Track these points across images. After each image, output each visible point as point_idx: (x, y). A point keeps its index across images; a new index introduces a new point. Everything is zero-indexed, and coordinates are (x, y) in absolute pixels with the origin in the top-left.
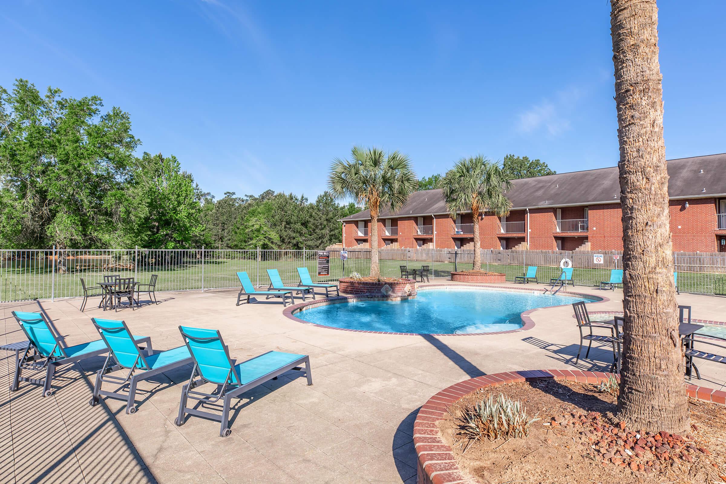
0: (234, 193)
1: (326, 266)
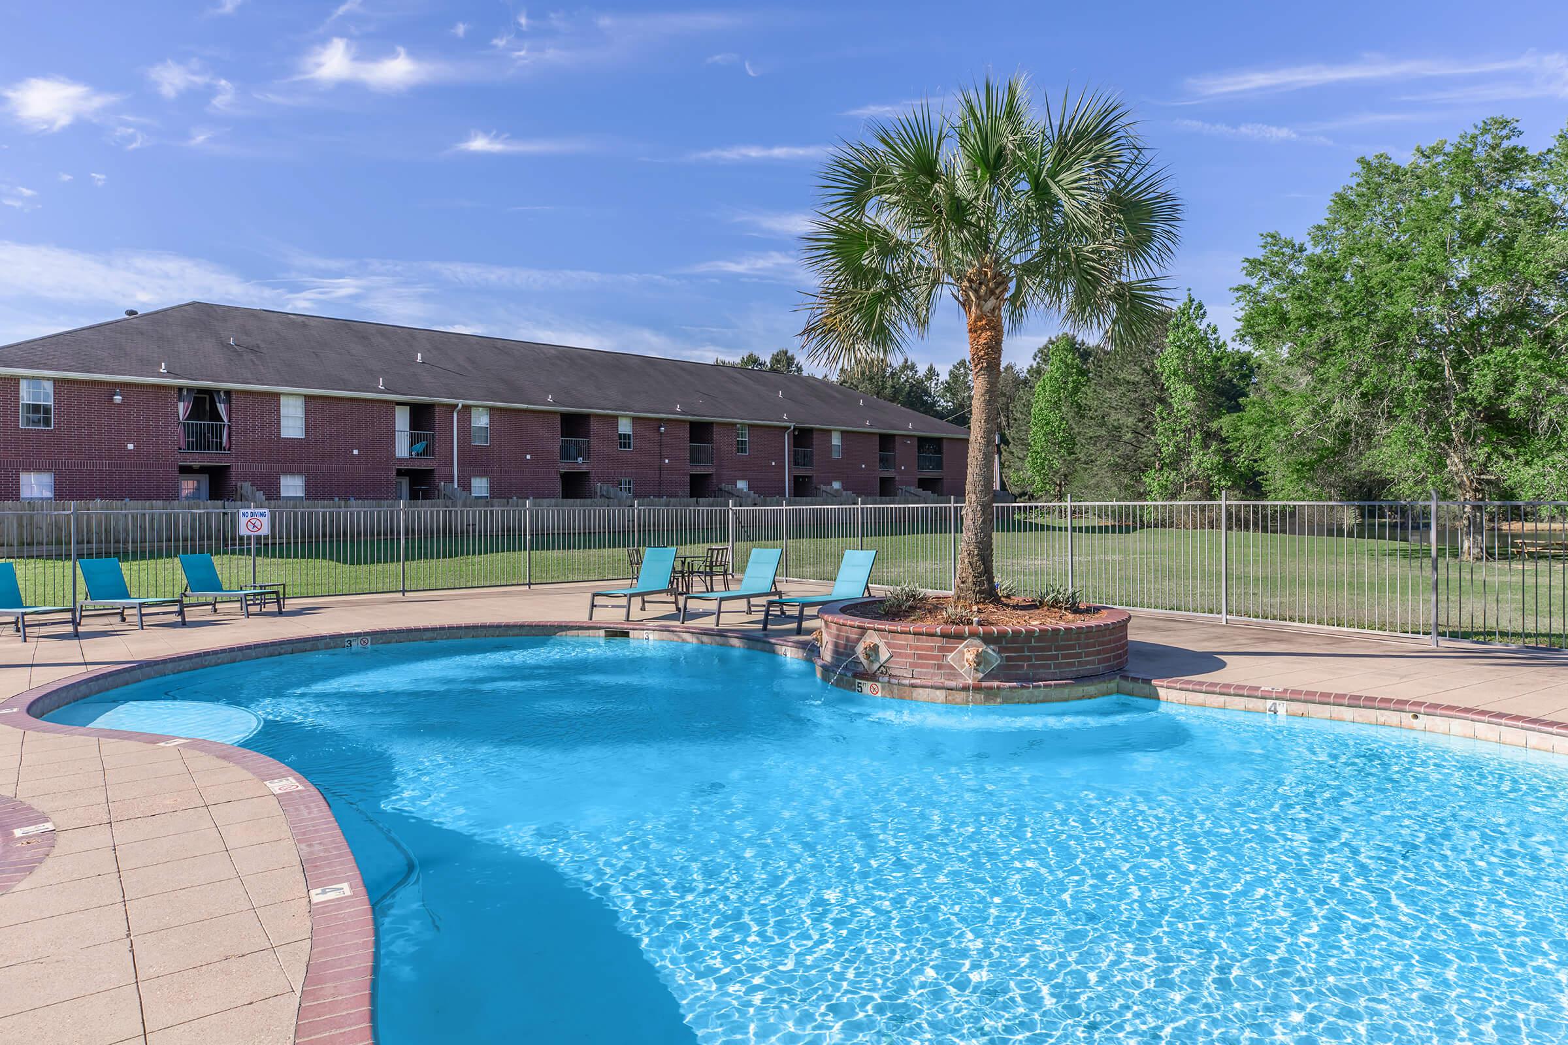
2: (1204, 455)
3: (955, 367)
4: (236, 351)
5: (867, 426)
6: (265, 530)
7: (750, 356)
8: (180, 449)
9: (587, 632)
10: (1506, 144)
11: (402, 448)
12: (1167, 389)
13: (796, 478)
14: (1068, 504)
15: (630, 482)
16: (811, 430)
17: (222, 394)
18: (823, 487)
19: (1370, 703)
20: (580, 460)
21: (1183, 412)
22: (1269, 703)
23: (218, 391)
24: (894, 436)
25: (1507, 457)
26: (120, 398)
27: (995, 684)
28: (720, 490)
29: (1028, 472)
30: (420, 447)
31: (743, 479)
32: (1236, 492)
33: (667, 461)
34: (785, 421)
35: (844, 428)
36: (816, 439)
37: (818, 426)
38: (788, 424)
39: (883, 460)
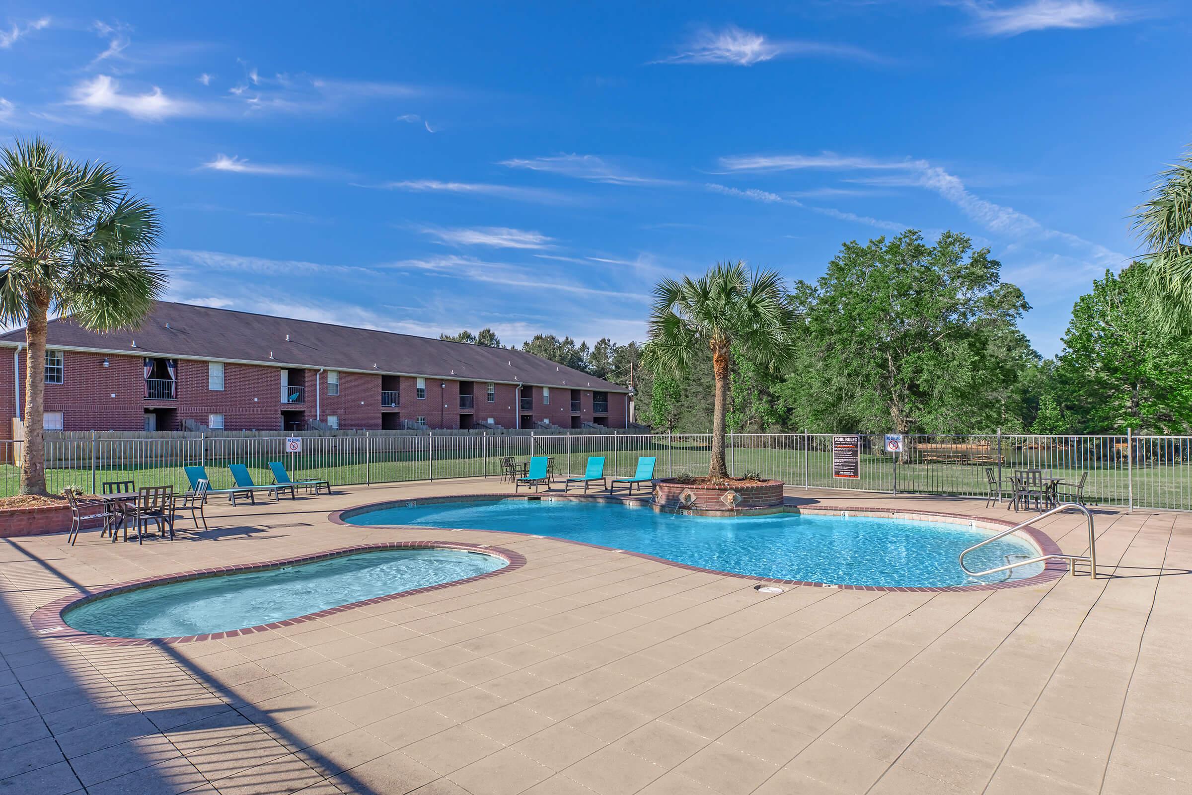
1: (852, 460)
2: (760, 404)
3: (598, 343)
4: (172, 332)
5: (563, 384)
6: (299, 449)
7: (465, 333)
8: (145, 397)
9: (518, 498)
10: (916, 243)
11: (284, 399)
12: (738, 364)
13: (523, 417)
14: (732, 435)
15: (424, 419)
16: (531, 387)
17: (171, 361)
18: (539, 423)
19: (878, 510)
20: (393, 405)
21: (747, 378)
22: (842, 512)
23: (169, 360)
24: (580, 390)
25: (920, 409)
26: (107, 363)
27: (740, 508)
28: (478, 424)
29: (651, 412)
30: (295, 396)
31: (491, 417)
32: (778, 426)
33: (446, 406)
34: (517, 381)
35: (550, 386)
36: (535, 392)
37: (536, 384)
38: (518, 383)
39: (573, 405)
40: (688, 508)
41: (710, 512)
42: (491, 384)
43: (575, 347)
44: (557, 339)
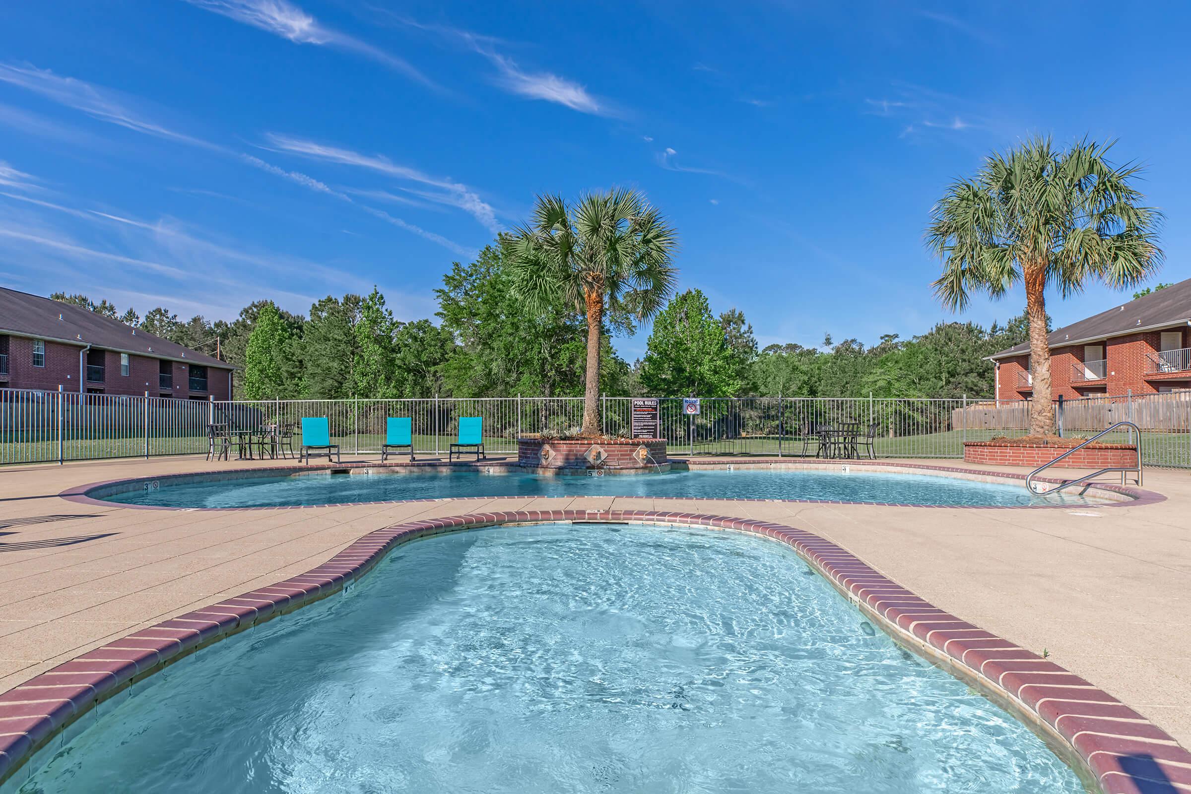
0: (897, 336)
1: (651, 424)
5: (150, 351)
9: (316, 472)
13: (89, 390)
16: (103, 351)
22: (728, 465)
24: (171, 361)
27: (651, 465)
34: (81, 341)
35: (133, 352)
36: (108, 358)
37: (110, 348)
38: (84, 344)
39: (162, 381)
40: (599, 467)
41: (624, 471)
42: (38, 340)
43: (116, 315)
44: (90, 301)
